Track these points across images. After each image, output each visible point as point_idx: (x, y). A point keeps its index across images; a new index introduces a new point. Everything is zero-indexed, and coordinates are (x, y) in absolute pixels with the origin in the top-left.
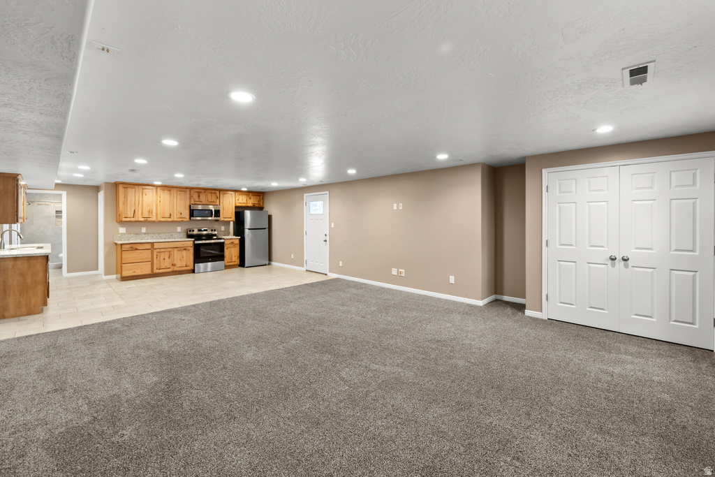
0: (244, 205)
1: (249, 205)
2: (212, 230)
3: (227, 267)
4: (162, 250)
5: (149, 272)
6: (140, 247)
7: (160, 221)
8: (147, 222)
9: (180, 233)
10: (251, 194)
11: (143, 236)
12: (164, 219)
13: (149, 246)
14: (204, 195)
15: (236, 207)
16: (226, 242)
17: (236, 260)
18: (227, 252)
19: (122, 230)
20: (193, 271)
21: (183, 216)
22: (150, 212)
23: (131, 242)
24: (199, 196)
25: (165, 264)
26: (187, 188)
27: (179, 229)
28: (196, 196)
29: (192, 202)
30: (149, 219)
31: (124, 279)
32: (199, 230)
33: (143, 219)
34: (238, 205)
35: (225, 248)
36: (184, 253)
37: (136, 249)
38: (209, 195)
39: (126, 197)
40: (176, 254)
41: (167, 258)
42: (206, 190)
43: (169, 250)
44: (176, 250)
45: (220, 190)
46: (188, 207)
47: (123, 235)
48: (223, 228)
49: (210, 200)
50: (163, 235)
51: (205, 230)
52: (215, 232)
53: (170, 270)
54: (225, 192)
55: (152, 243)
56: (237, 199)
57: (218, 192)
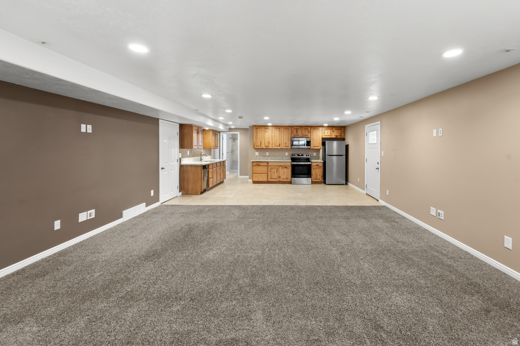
0: (328, 137)
1: (332, 137)
2: (307, 156)
3: (313, 183)
4: (273, 167)
5: (266, 180)
6: (261, 164)
7: (274, 149)
8: (267, 149)
9: (287, 156)
10: (334, 129)
11: (267, 157)
12: (276, 147)
13: (266, 164)
14: (300, 131)
15: (323, 139)
16: (313, 164)
17: (320, 178)
18: (313, 172)
19: (257, 154)
20: (290, 183)
21: (287, 145)
22: (269, 143)
23: (257, 161)
24: (297, 132)
25: (274, 176)
26: (289, 126)
27: (287, 154)
28: (295, 131)
29: (293, 136)
30: (268, 147)
31: (254, 182)
32: (299, 155)
33: (265, 147)
34: (324, 137)
35: (312, 169)
36: (285, 170)
37: (260, 165)
38: (304, 130)
39: (257, 134)
40: (281, 170)
41: (275, 172)
42: (301, 127)
43: (277, 167)
44: (280, 167)
45: (311, 127)
46: (290, 139)
47: (257, 156)
48: (315, 154)
49: (304, 134)
50: (277, 157)
51: (302, 155)
52: (309, 157)
53: (277, 180)
54: (315, 128)
55: (268, 162)
56: (323, 132)
57: (309, 128)
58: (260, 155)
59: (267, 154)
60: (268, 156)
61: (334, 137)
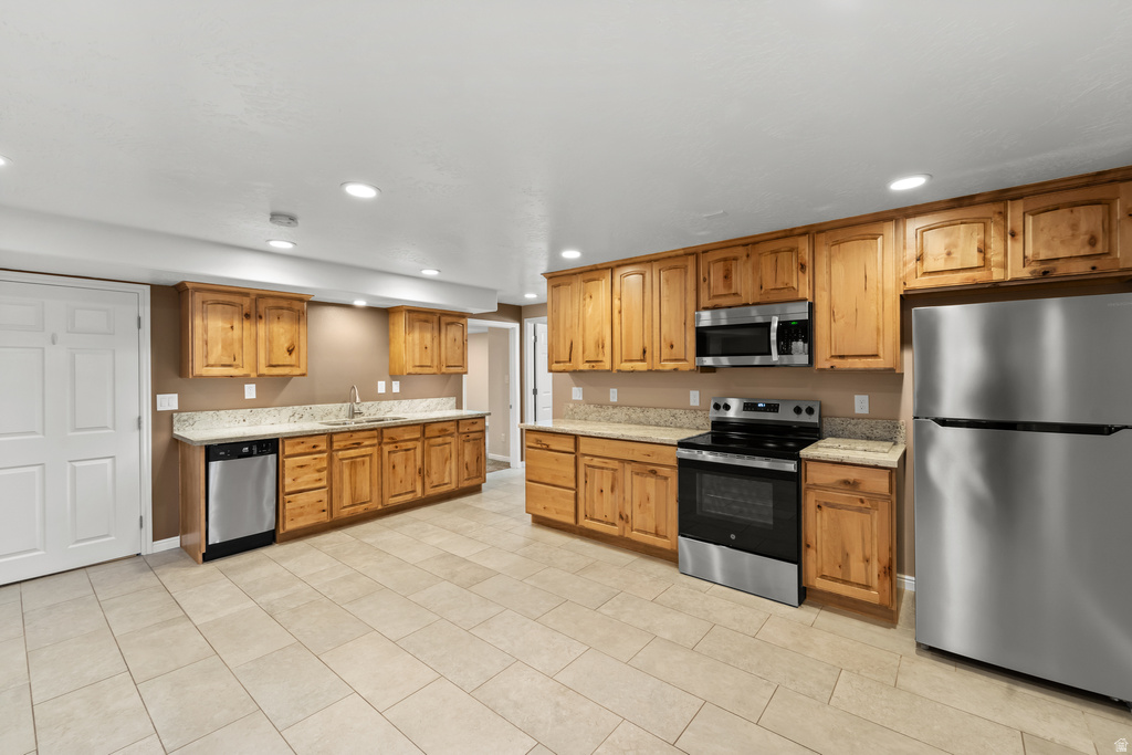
1: (997, 275)
2: (798, 410)
3: (805, 595)
4: (596, 462)
6: (556, 443)
8: (600, 374)
9: (695, 410)
10: (1015, 212)
11: (610, 410)
12: (627, 366)
13: (570, 445)
14: (749, 266)
15: (909, 300)
16: (814, 475)
18: (818, 525)
19: (578, 394)
20: (671, 557)
21: (678, 351)
22: (600, 345)
24: (727, 277)
25: (602, 508)
26: (689, 254)
27: (694, 398)
28: (716, 276)
29: (704, 301)
30: (598, 367)
33: (586, 367)
34: (920, 283)
35: (810, 501)
36: (651, 481)
37: (547, 449)
38: (767, 264)
40: (631, 483)
41: (607, 489)
42: (751, 244)
43: (616, 464)
44: (628, 468)
45: (813, 232)
46: (690, 323)
47: (577, 405)
48: (861, 404)
49: (769, 284)
50: (652, 414)
51: (772, 408)
52: (814, 419)
53: (614, 531)
54: (840, 234)
55: (576, 437)
56: (911, 252)
57: (804, 245)
58: (587, 400)
59: (613, 395)
60: (615, 406)
61: (1017, 271)
